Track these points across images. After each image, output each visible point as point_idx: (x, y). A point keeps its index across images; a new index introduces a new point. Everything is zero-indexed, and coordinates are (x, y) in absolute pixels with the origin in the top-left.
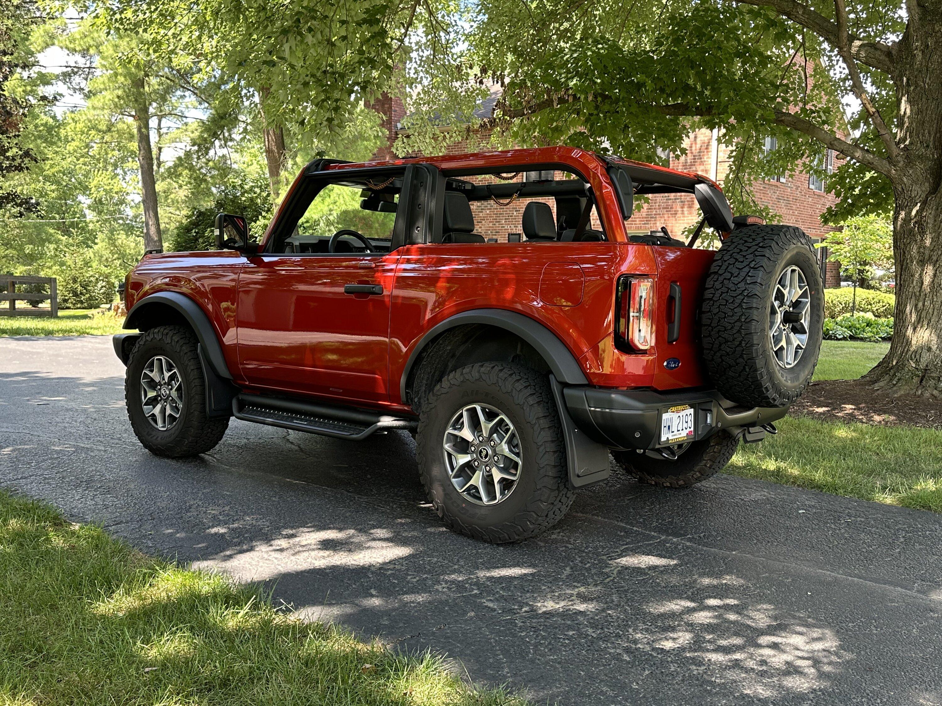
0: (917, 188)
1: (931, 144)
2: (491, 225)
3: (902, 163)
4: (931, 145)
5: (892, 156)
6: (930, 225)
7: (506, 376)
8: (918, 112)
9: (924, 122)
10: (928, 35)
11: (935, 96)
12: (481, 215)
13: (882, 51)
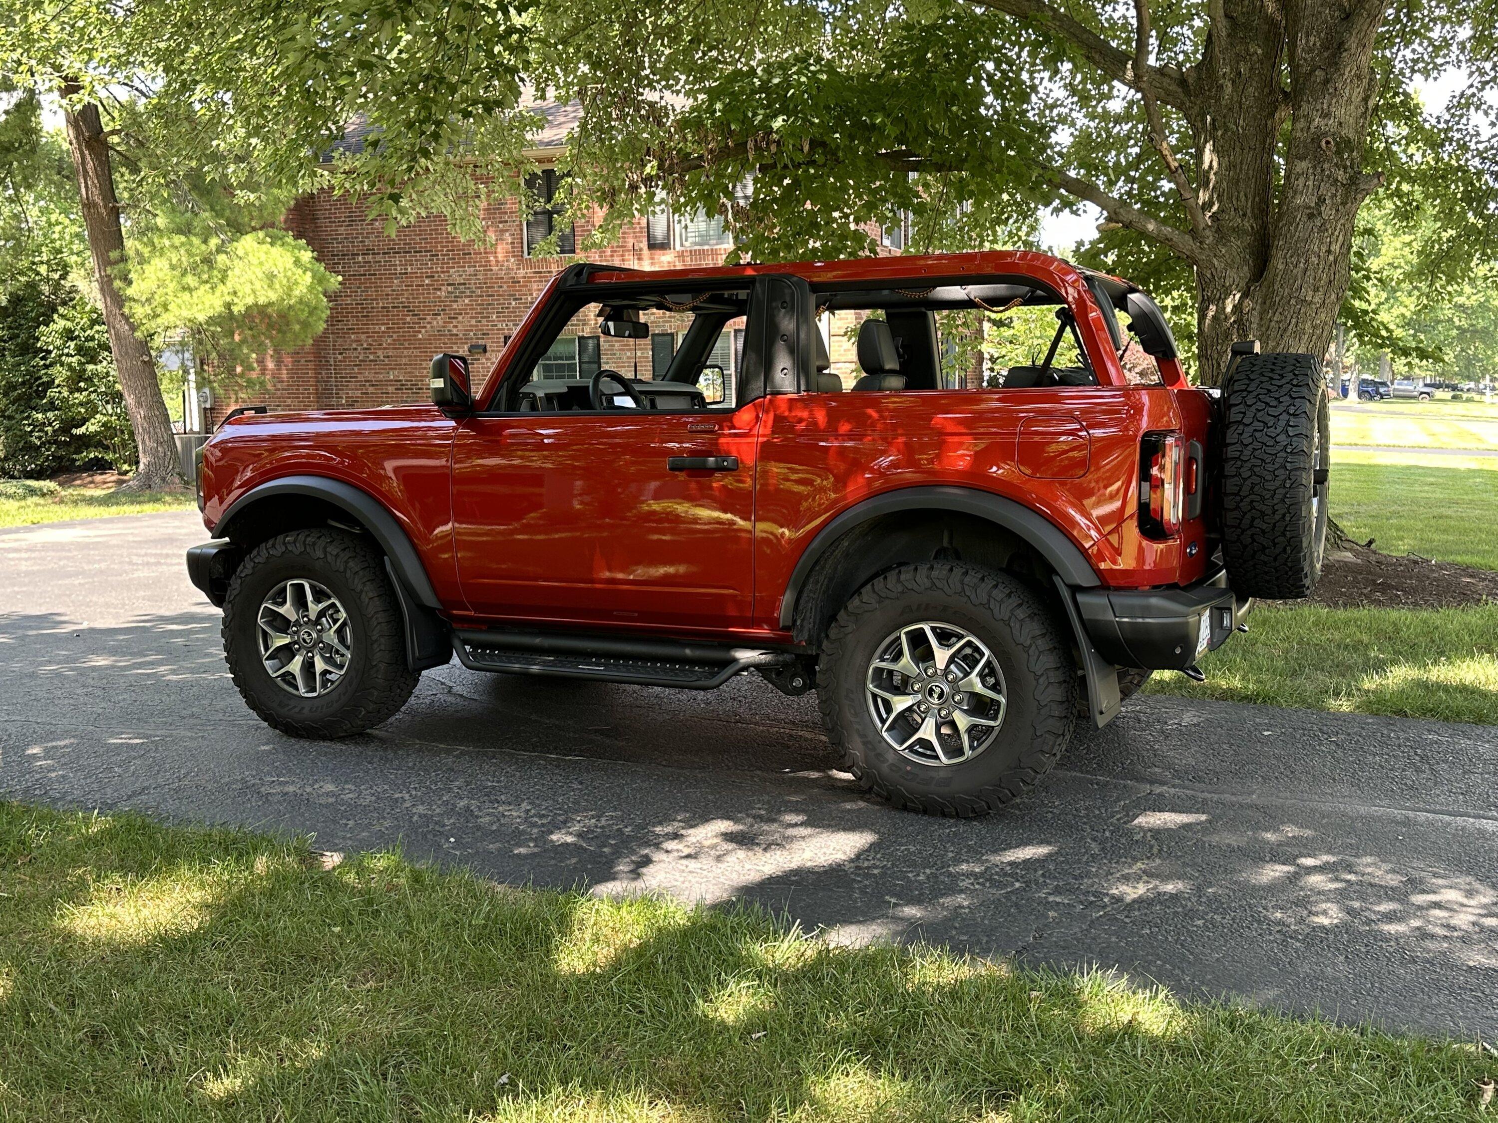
0: (1232, 274)
1: (1249, 211)
2: (473, 322)
3: (1211, 238)
4: (1249, 214)
5: (1197, 229)
6: (1254, 326)
7: (975, 580)
8: (1229, 167)
9: (1238, 181)
10: (1239, 58)
11: (1252, 144)
12: (455, 306)
13: (1172, 78)
